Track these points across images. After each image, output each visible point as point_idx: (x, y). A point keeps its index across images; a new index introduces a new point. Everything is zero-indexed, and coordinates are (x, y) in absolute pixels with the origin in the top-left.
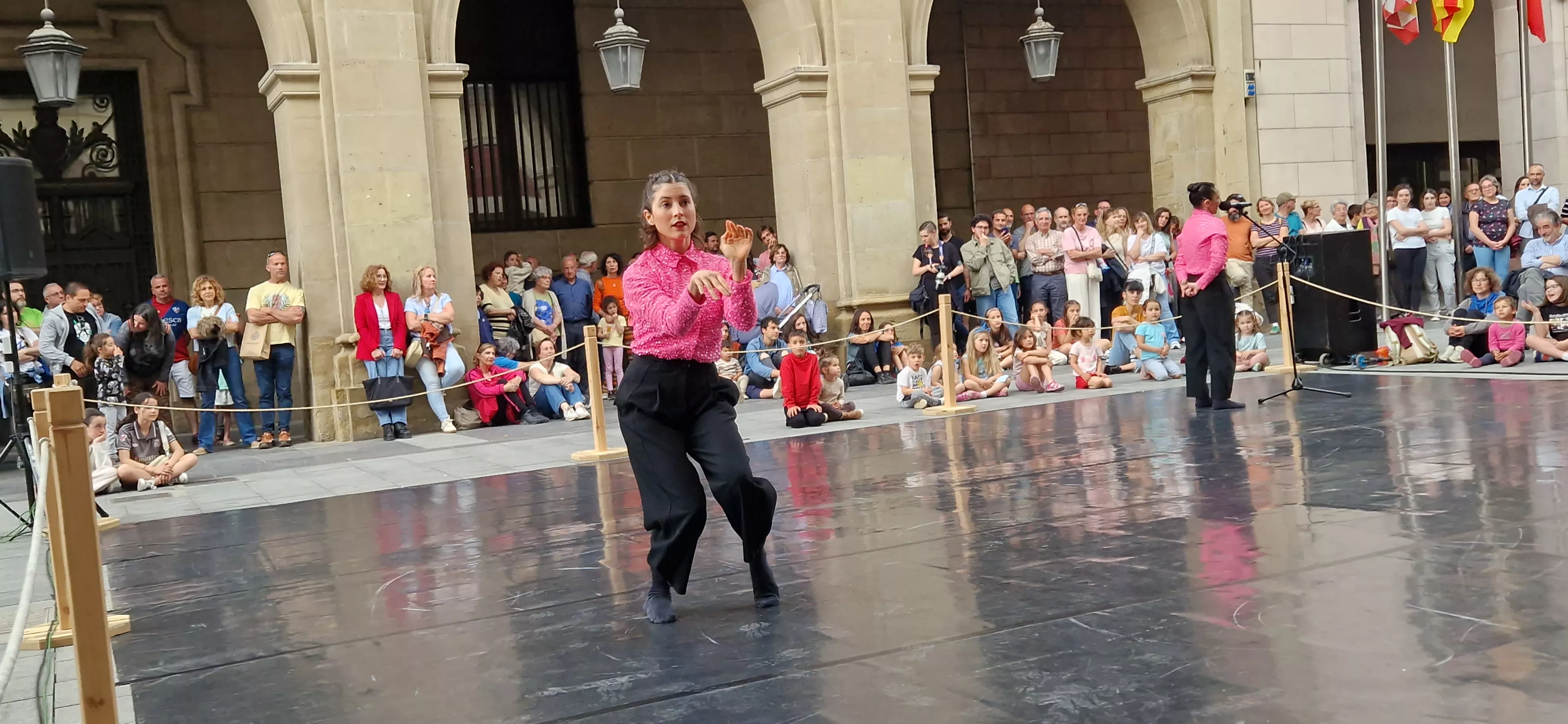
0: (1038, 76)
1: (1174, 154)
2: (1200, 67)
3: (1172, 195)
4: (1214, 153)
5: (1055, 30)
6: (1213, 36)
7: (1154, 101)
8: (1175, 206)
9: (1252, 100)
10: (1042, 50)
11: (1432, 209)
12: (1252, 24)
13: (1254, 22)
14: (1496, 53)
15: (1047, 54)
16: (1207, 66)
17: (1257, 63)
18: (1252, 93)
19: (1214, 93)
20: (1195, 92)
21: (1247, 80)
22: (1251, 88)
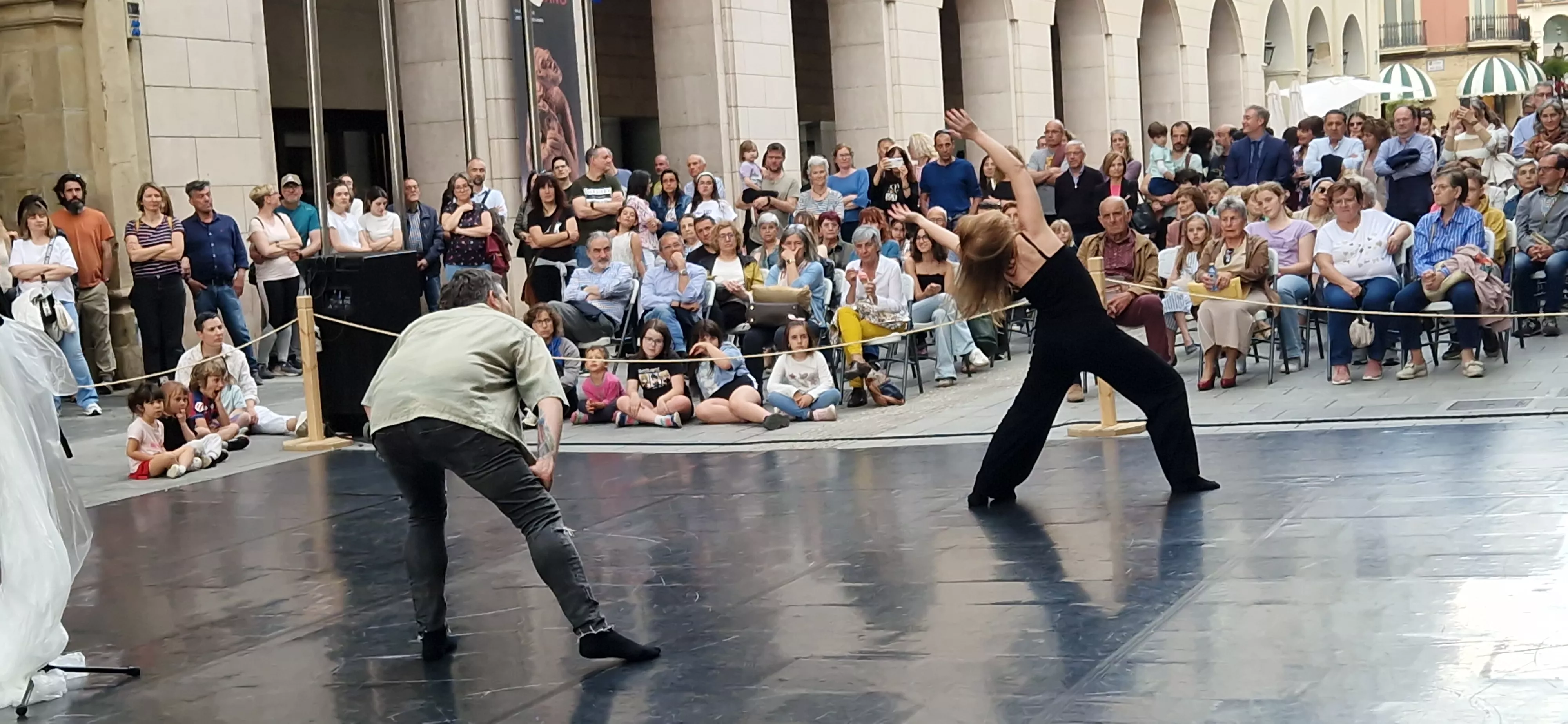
3: (22, 174)
4: (89, 117)
9: (136, 42)
18: (137, 33)
19: (84, 27)
20: (60, 23)
21: (129, 12)
22: (136, 25)
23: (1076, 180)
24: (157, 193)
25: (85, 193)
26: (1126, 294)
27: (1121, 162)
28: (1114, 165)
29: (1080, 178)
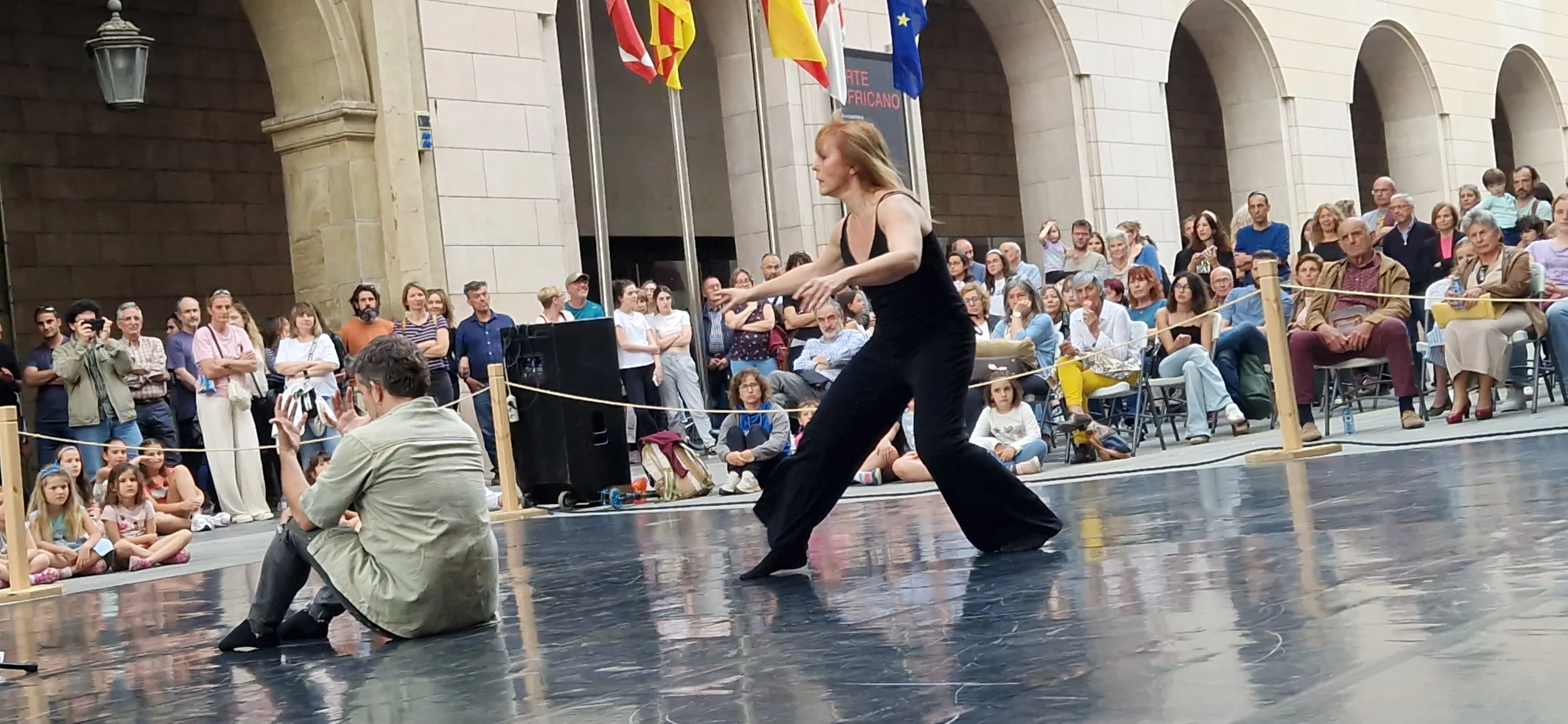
0: (117, 101)
1: (324, 229)
2: (354, 104)
3: (321, 287)
4: (380, 227)
5: (140, 34)
6: (371, 61)
7: (290, 150)
8: (328, 304)
9: (428, 154)
10: (121, 63)
11: (668, 313)
12: (422, 49)
13: (425, 46)
14: (724, 115)
15: (130, 70)
16: (366, 103)
17: (432, 102)
18: (427, 145)
19: (376, 142)
20: (350, 138)
21: (420, 125)
22: (426, 137)
23: (1405, 237)
24: (421, 292)
25: (378, 304)
26: (1364, 324)
27: (1449, 212)
28: (1439, 217)
29: (1410, 233)
